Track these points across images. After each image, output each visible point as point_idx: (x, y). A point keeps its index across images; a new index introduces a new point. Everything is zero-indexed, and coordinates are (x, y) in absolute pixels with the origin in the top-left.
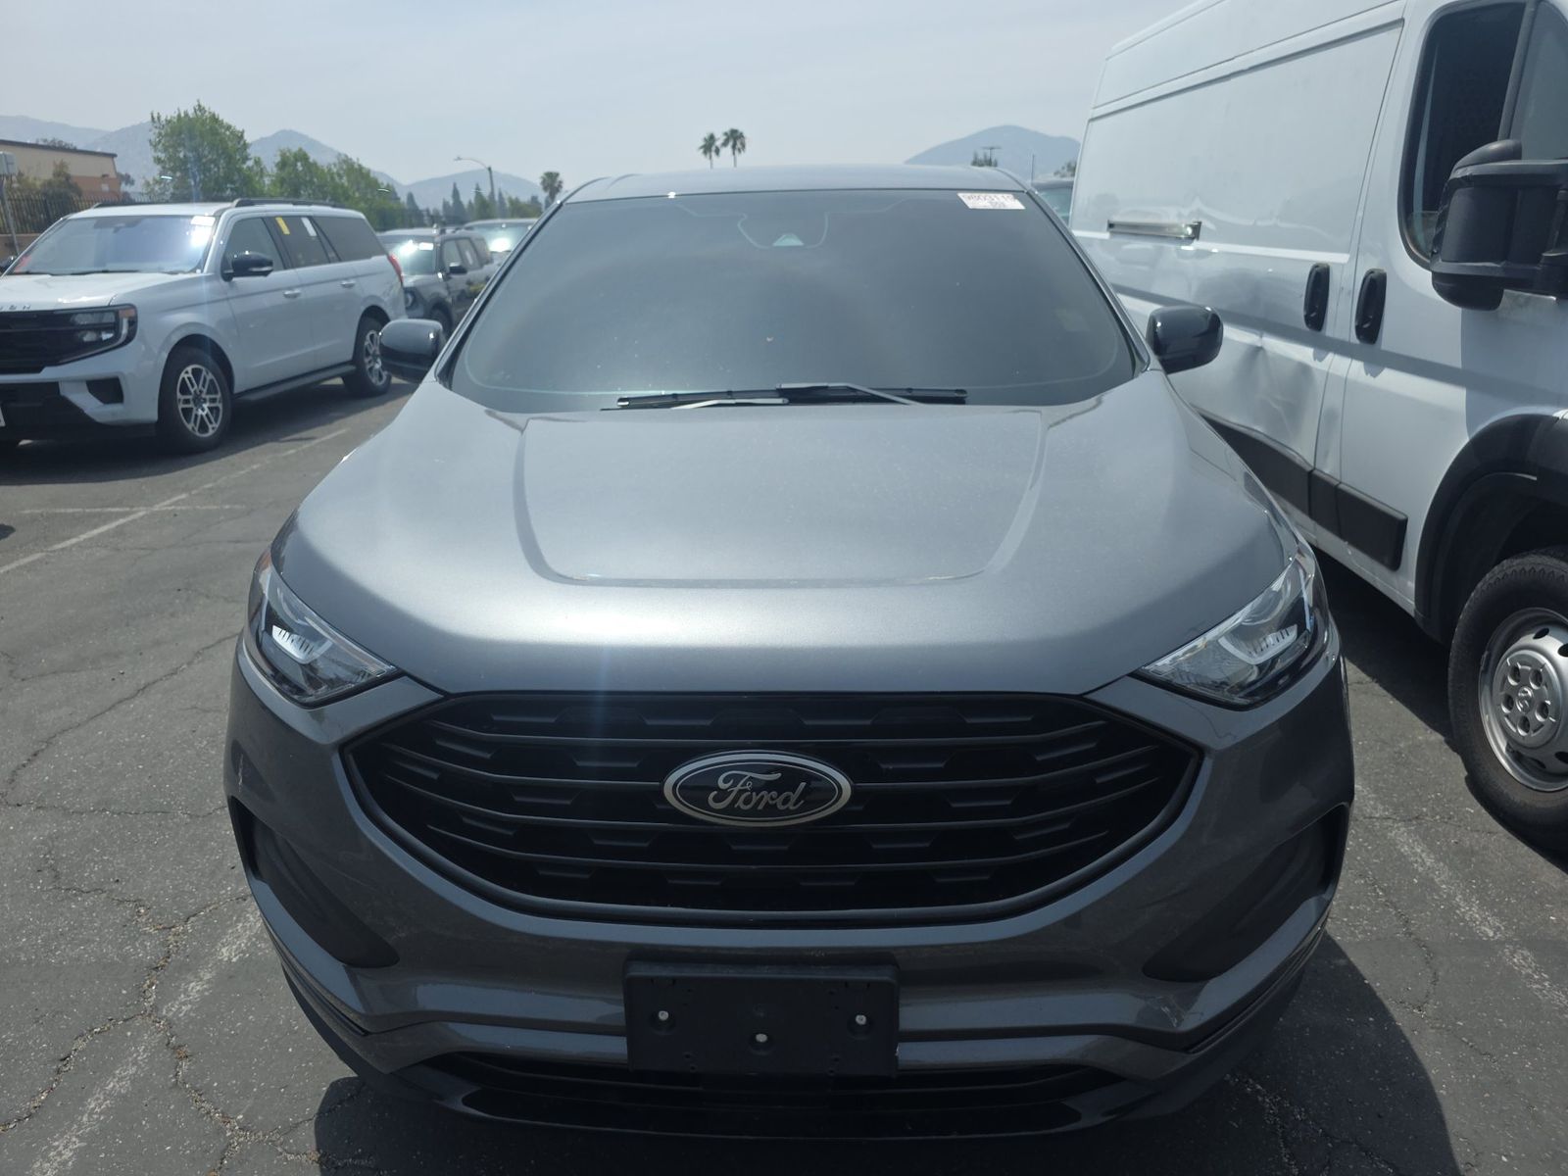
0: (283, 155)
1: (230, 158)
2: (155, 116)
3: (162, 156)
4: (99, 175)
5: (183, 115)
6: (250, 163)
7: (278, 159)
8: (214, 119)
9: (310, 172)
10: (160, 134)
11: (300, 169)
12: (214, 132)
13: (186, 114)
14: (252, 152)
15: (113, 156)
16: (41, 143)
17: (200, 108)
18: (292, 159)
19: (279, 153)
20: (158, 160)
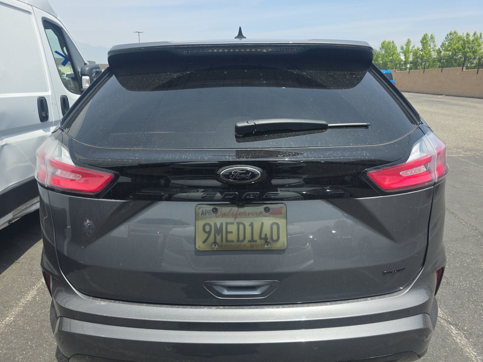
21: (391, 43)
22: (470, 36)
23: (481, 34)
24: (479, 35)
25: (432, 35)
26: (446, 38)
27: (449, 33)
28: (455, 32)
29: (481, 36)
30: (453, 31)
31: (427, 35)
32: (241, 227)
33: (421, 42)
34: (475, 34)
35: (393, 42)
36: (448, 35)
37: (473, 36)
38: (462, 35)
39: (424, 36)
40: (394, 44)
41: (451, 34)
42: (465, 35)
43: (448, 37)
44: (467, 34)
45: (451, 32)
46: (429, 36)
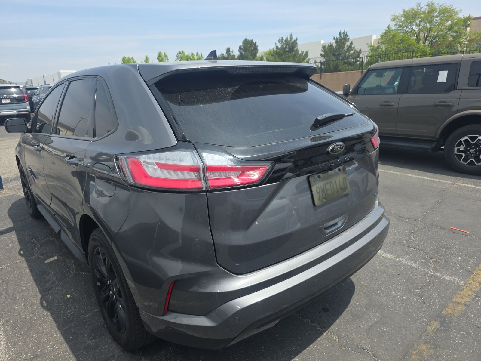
21: (131, 59)
22: (194, 55)
23: (201, 54)
24: (200, 55)
25: (165, 54)
26: (177, 56)
27: (178, 52)
28: (183, 52)
29: (202, 55)
30: (181, 51)
31: (161, 53)
32: (332, 184)
33: (157, 59)
34: (197, 54)
35: (132, 58)
36: (178, 54)
37: (196, 55)
38: (188, 54)
39: (159, 54)
40: (134, 60)
41: (180, 53)
42: (191, 55)
43: (178, 56)
44: (192, 54)
45: (180, 51)
46: (163, 54)
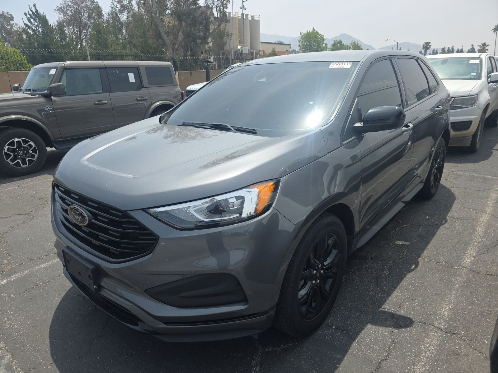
0: (335, 42)
1: (318, 44)
2: (301, 33)
3: (300, 44)
4: (286, 51)
5: (308, 32)
6: (324, 45)
7: (333, 43)
8: (317, 32)
9: (341, 47)
10: (301, 38)
11: (339, 46)
12: (316, 37)
13: (309, 32)
14: (325, 42)
15: (291, 45)
16: (276, 42)
17: (314, 29)
18: (337, 43)
19: (334, 41)
20: (299, 46)
